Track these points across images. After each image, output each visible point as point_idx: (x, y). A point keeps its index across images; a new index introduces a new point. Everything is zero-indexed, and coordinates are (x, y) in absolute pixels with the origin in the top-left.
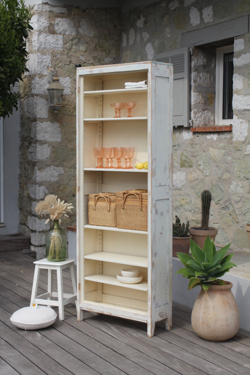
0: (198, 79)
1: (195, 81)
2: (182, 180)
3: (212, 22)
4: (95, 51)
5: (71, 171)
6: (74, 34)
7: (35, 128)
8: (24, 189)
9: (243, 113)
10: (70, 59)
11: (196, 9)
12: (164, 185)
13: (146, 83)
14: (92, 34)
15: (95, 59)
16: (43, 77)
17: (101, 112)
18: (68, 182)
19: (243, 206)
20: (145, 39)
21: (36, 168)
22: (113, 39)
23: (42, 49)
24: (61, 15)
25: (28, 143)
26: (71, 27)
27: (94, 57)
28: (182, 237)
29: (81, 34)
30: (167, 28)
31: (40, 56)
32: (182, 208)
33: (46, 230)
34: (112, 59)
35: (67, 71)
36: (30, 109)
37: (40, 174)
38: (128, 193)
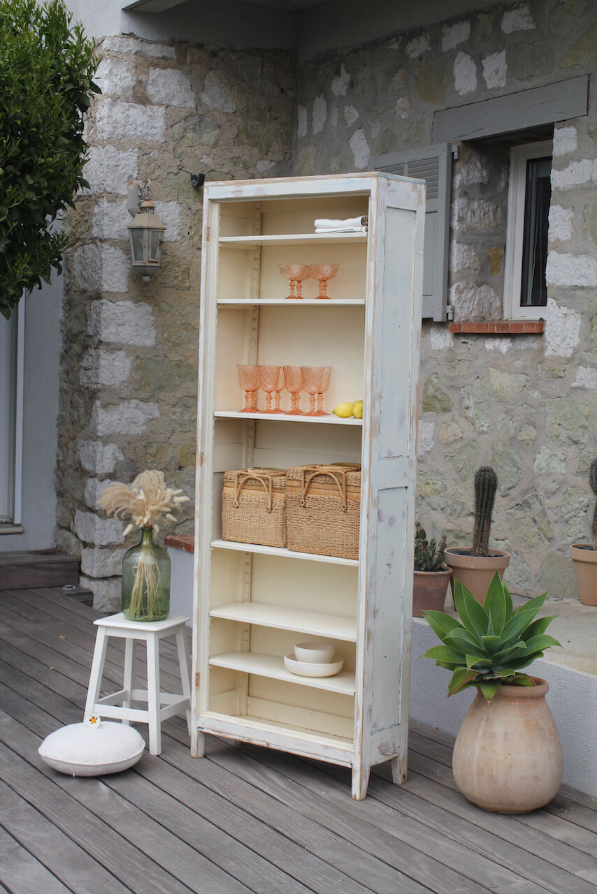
0: (469, 214)
1: (461, 219)
2: (426, 439)
3: (504, 88)
4: (237, 144)
5: (174, 413)
6: (191, 104)
7: (98, 314)
8: (68, 450)
9: (571, 294)
10: (181, 161)
11: (468, 57)
12: (398, 455)
13: (364, 222)
14: (230, 108)
15: (235, 164)
16: (118, 200)
17: (255, 285)
18: (169, 438)
19: (565, 502)
20: (350, 122)
21: (98, 403)
22: (277, 118)
23: (117, 137)
24: (162, 63)
25: (80, 346)
26: (183, 89)
27: (232, 158)
28: (431, 571)
29: (206, 105)
30: (401, 99)
31: (113, 152)
32: (424, 503)
33: (117, 544)
34: (273, 164)
35: (173, 188)
36: (87, 271)
37: (107, 416)
38: (314, 472)
